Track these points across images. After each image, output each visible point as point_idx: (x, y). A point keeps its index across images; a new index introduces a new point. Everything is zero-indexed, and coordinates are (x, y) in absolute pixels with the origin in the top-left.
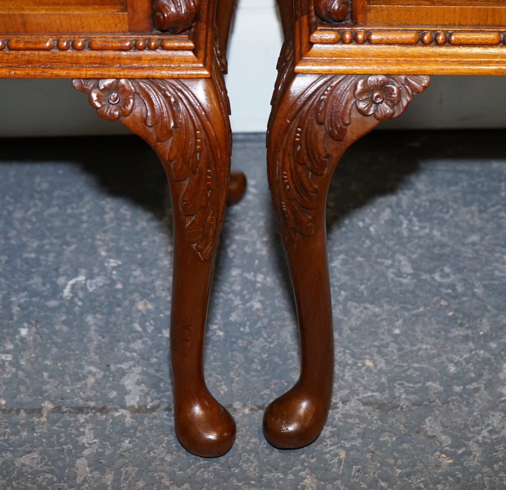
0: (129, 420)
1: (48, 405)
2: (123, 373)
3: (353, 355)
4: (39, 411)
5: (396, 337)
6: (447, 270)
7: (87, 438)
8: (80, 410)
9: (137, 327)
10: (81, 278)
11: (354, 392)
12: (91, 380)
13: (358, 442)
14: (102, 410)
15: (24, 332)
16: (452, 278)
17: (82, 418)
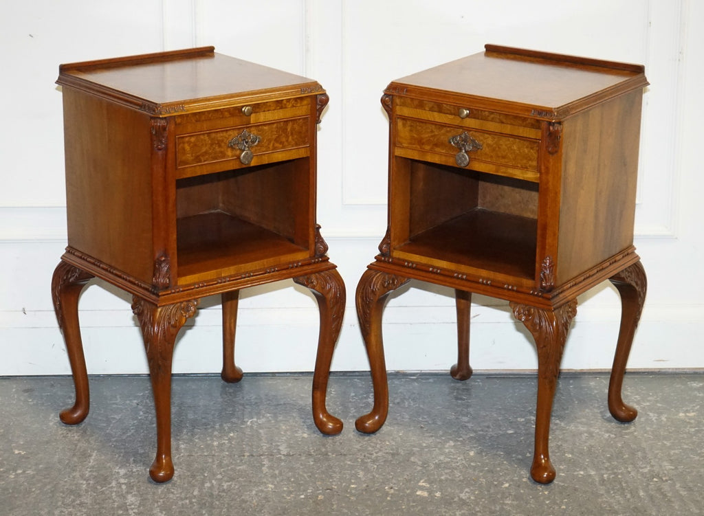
0: (283, 458)
1: (247, 454)
2: (278, 446)
3: (381, 441)
4: (244, 456)
5: (400, 436)
6: (425, 417)
7: (266, 462)
8: (262, 455)
9: (282, 433)
10: (255, 419)
11: (380, 450)
12: (265, 448)
13: (382, 463)
14: (271, 455)
15: (232, 435)
16: (428, 419)
17: (262, 457)
